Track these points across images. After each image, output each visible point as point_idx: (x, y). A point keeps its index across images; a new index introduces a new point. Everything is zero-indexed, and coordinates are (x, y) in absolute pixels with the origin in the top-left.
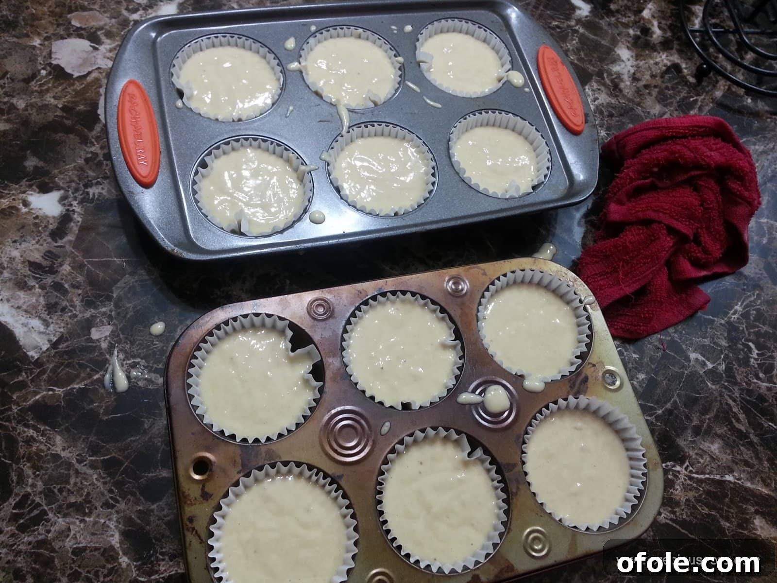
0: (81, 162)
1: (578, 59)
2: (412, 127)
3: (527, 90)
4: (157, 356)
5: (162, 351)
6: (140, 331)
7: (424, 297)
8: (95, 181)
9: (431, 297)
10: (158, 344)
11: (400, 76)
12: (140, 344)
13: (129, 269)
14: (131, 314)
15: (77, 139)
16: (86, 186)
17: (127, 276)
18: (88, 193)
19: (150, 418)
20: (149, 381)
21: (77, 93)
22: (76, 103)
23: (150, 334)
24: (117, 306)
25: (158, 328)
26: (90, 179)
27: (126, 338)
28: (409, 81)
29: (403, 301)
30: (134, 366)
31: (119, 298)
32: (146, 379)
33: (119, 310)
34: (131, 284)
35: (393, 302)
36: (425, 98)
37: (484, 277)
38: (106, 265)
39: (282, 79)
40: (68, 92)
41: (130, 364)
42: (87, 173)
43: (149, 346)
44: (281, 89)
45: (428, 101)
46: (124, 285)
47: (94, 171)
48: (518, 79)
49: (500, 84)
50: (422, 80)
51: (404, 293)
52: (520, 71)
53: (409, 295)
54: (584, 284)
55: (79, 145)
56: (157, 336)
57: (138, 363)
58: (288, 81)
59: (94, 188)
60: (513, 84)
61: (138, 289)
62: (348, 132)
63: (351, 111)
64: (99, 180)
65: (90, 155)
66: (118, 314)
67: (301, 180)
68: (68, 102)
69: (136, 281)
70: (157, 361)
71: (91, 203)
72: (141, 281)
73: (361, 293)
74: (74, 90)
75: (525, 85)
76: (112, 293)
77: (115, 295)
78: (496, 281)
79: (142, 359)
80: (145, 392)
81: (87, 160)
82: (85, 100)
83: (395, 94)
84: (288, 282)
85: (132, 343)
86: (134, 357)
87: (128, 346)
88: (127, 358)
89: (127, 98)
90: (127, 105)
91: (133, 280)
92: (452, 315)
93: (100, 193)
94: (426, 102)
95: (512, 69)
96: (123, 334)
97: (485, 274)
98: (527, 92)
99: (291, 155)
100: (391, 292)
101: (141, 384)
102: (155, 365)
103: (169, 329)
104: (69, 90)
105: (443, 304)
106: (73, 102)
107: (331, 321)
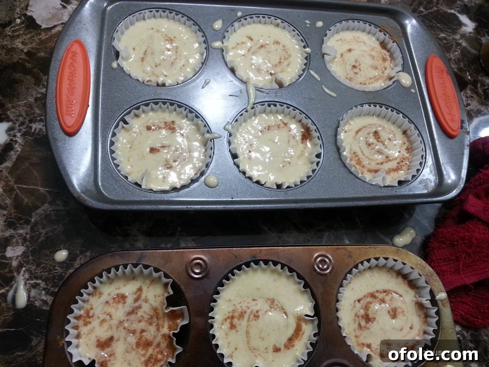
0: (32, 100)
1: (457, 68)
2: (307, 110)
3: (413, 91)
4: (55, 281)
5: (61, 277)
6: (46, 255)
7: (291, 270)
8: (38, 118)
9: (298, 271)
10: (59, 270)
11: (305, 64)
12: (44, 267)
13: (49, 198)
14: (42, 238)
15: (33, 81)
16: (31, 121)
17: (46, 205)
18: (31, 128)
19: (38, 336)
20: (45, 302)
21: (42, 42)
22: (38, 50)
23: (54, 260)
24: (32, 229)
25: (62, 255)
26: (35, 116)
27: (34, 260)
28: (312, 70)
29: (273, 271)
30: (35, 286)
31: (36, 223)
32: (42, 300)
33: (33, 234)
34: (48, 213)
35: (264, 270)
36: (323, 86)
37: (350, 259)
38: (31, 192)
39: (205, 54)
40: (34, 40)
41: (32, 284)
42: (34, 110)
43: (51, 270)
44: (203, 64)
45: (325, 89)
46: (42, 212)
47: (40, 109)
48: (406, 80)
49: (391, 83)
50: (324, 71)
51: (275, 263)
52: (410, 73)
53: (279, 266)
54: (439, 280)
55: (33, 86)
56: (59, 263)
57: (39, 284)
58: (210, 57)
59: (37, 124)
60: (402, 84)
61: (53, 218)
62: (253, 108)
63: (258, 89)
64: (42, 117)
65: (39, 96)
66: (32, 237)
67: (205, 144)
68: (32, 48)
69: (53, 210)
70: (54, 286)
71: (32, 137)
72: (57, 211)
73: (236, 257)
74: (39, 39)
75: (412, 86)
76: (31, 217)
77: (33, 220)
78: (360, 265)
79: (43, 281)
80: (39, 312)
81: (36, 99)
82: (46, 48)
83: (298, 79)
84: (179, 229)
85: (38, 265)
86: (37, 278)
87: (34, 267)
88: (31, 278)
89: (70, 55)
90: (69, 61)
91: (50, 209)
92: (315, 291)
93: (41, 129)
94: (324, 90)
95: (403, 71)
96: (32, 256)
97: (350, 256)
98: (412, 93)
99: (200, 122)
100: (263, 260)
101: (37, 303)
102: (52, 289)
103: (71, 258)
104: (36, 38)
105: (307, 280)
106: (37, 49)
107: (205, 280)
